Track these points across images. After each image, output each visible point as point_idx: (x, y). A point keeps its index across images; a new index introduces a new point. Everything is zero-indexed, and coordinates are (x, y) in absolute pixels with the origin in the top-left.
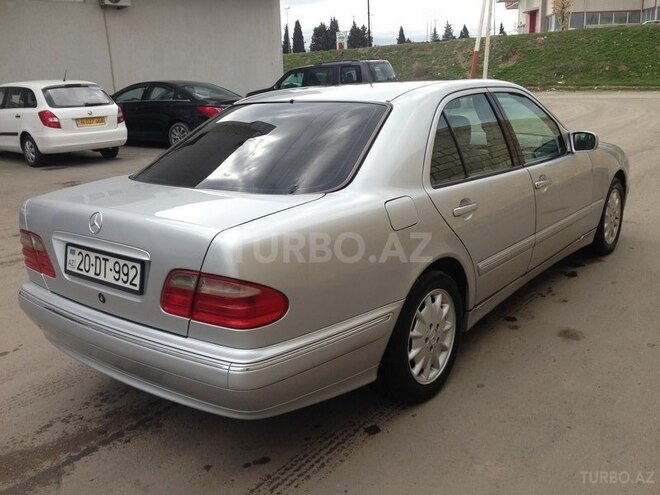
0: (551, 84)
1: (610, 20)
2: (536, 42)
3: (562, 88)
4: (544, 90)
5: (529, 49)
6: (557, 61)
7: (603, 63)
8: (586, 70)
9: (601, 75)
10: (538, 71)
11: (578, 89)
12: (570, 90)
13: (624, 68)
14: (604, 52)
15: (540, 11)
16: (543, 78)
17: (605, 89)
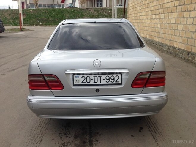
0: (38, 24)
1: (46, 6)
2: (30, 12)
3: (41, 25)
4: (37, 26)
5: (28, 13)
6: (38, 17)
7: (51, 18)
8: (47, 20)
9: (51, 22)
10: (33, 20)
11: (46, 26)
12: (44, 26)
13: (57, 20)
14: (51, 15)
15: (25, 2)
16: (35, 22)
17: (54, 26)
